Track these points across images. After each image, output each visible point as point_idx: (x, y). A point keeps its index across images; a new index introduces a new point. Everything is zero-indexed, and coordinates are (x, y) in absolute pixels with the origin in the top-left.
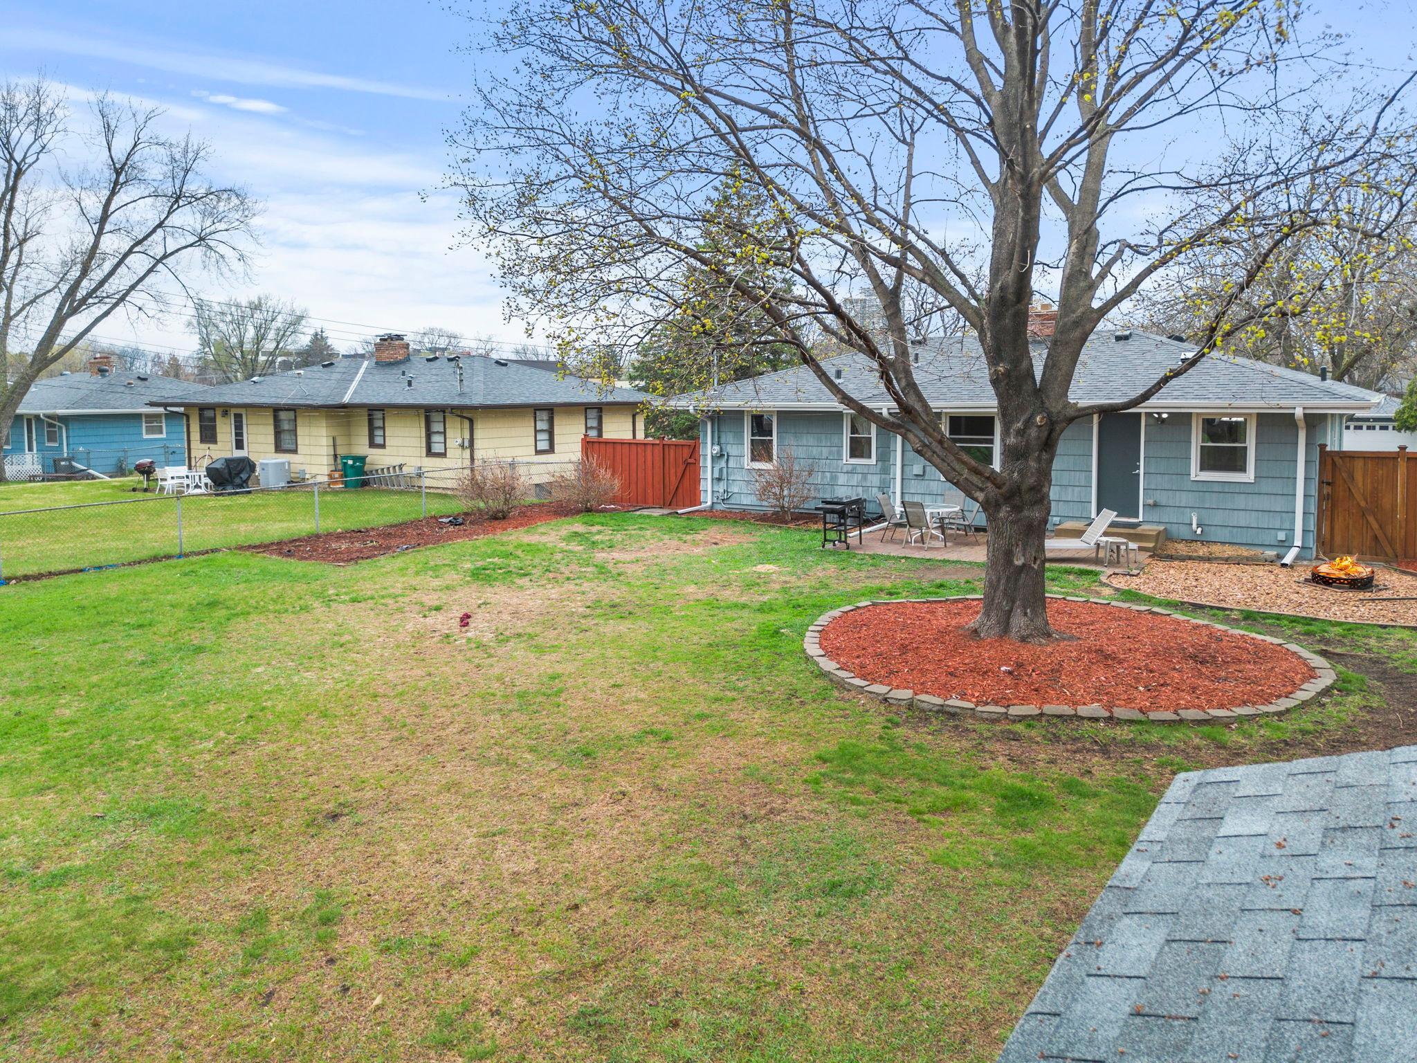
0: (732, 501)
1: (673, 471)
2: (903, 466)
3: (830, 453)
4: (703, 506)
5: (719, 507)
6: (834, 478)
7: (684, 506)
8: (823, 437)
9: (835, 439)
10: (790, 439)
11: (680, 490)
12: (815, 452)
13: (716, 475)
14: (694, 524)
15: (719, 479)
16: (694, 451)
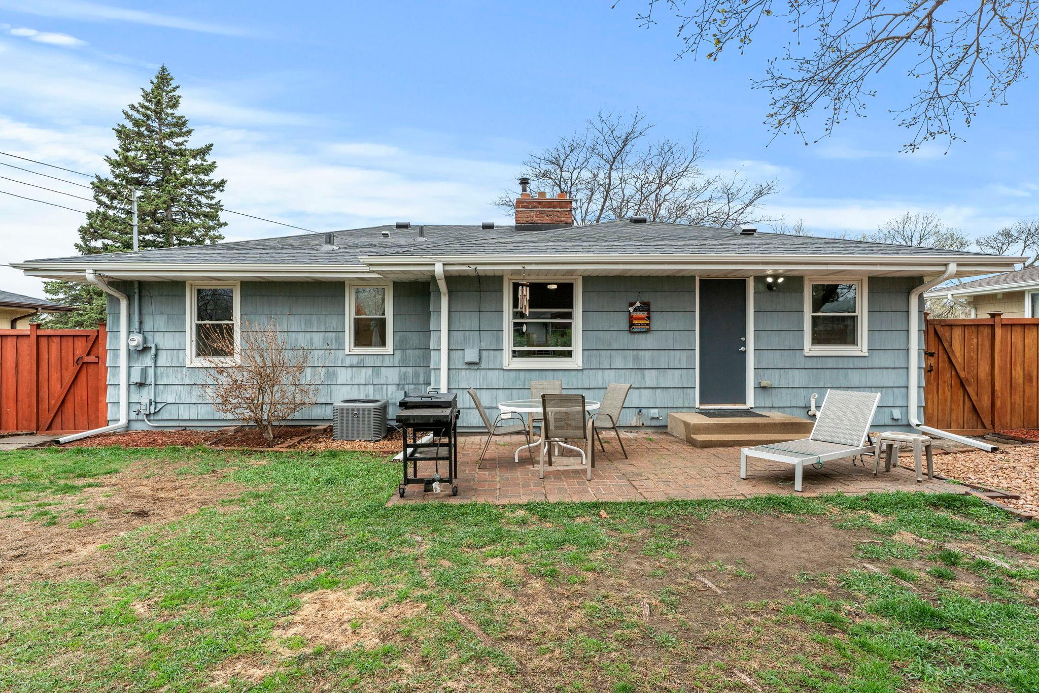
0: (164, 415)
1: (55, 376)
2: (450, 350)
3: (325, 341)
4: (112, 426)
5: (138, 427)
6: (331, 375)
7: (76, 429)
8: (314, 318)
9: (333, 322)
10: (261, 323)
11: (69, 405)
12: (302, 340)
13: (136, 378)
14: (90, 463)
15: (141, 385)
16: (95, 343)
